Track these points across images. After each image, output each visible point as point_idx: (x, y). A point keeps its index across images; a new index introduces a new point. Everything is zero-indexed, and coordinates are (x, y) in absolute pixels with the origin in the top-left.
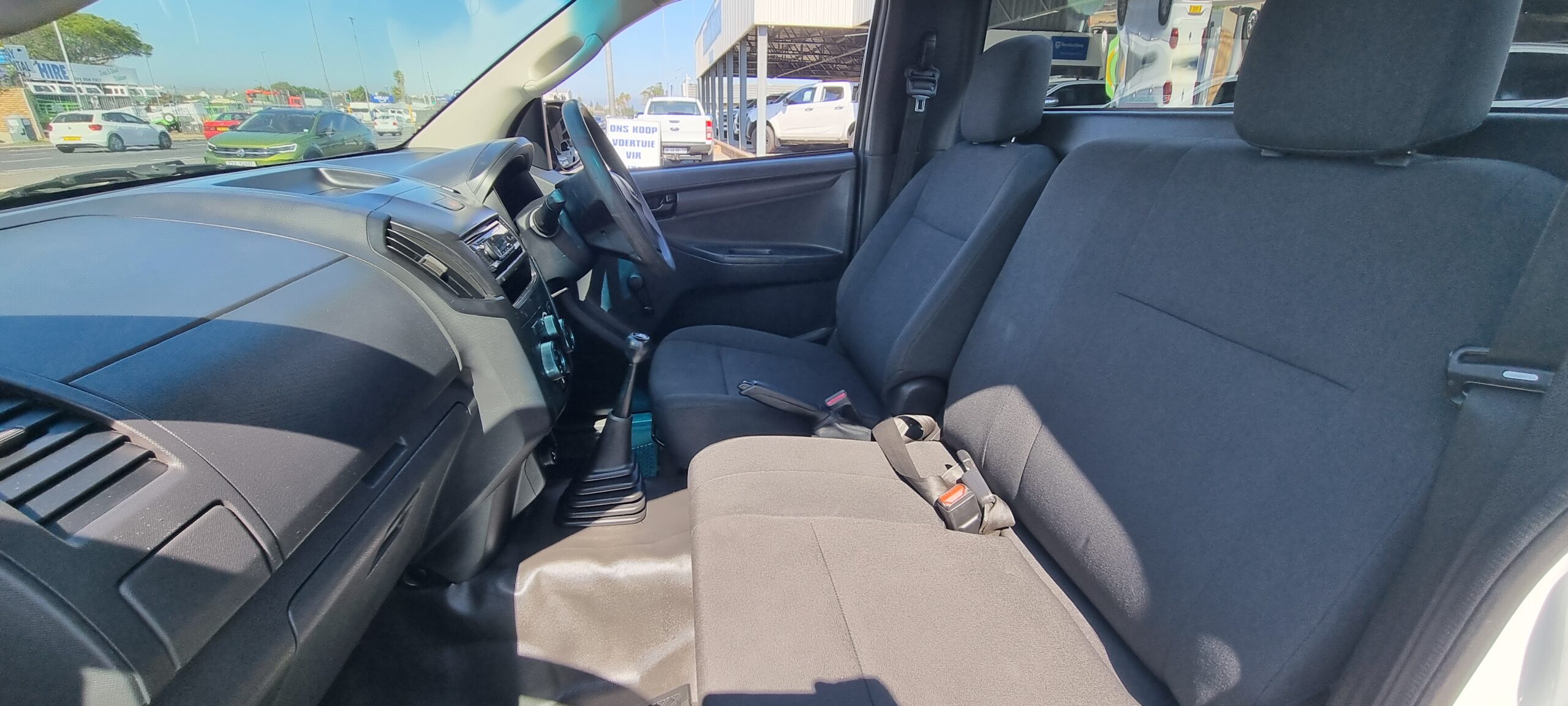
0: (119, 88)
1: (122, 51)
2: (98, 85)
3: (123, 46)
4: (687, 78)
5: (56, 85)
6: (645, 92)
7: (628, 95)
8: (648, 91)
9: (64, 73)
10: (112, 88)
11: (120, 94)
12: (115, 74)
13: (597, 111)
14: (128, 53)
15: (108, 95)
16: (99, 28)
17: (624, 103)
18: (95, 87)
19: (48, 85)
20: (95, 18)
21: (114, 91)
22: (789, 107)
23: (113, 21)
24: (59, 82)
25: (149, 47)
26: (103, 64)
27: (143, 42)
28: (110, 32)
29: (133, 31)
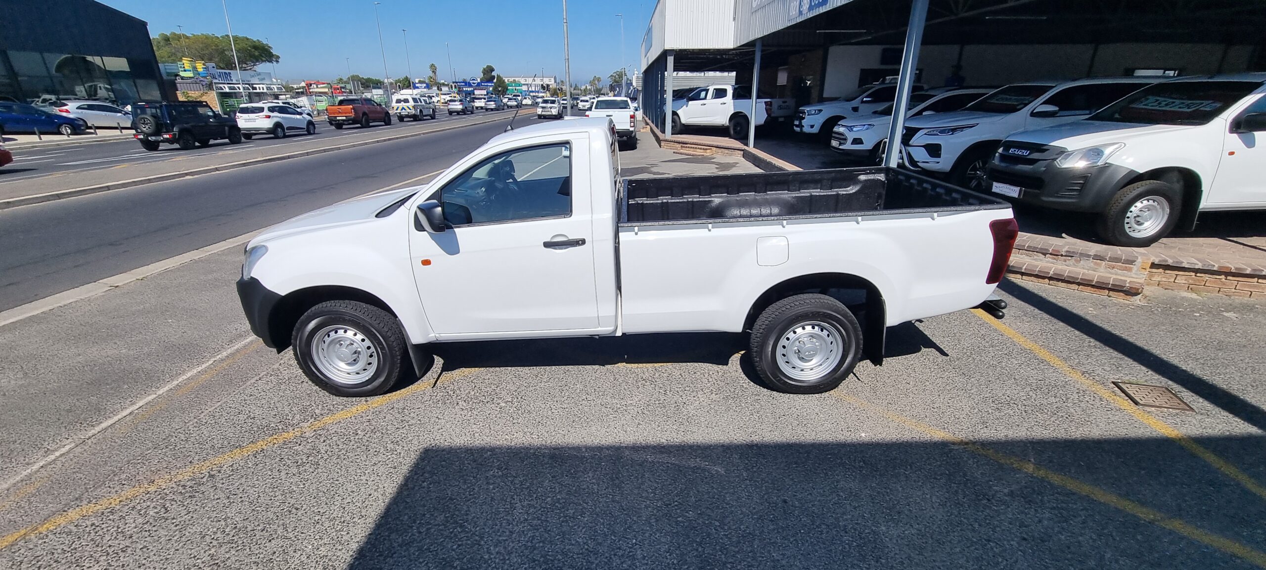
0: (261, 86)
1: (262, 60)
2: (249, 84)
3: (263, 57)
4: (636, 72)
5: (226, 86)
6: (611, 76)
7: (599, 78)
8: (615, 75)
9: (230, 77)
10: (257, 86)
11: (262, 91)
12: (259, 77)
13: (575, 91)
14: (265, 61)
15: (255, 91)
16: (250, 46)
17: (596, 84)
18: (247, 86)
19: (222, 86)
20: (248, 39)
21: (258, 88)
22: (690, 102)
23: (258, 40)
24: (228, 84)
25: (278, 57)
26: (250, 69)
27: (274, 53)
28: (256, 47)
29: (269, 47)
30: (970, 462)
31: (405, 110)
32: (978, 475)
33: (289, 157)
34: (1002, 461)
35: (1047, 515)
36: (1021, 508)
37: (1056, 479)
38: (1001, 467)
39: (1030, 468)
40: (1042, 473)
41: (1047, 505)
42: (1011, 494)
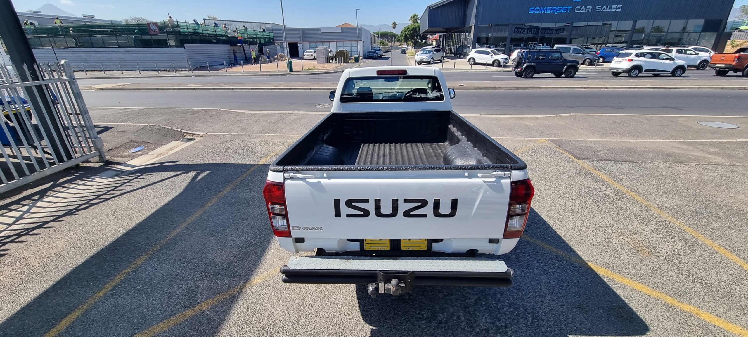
30: (228, 282)
32: (218, 281)
33: (676, 88)
34: (218, 296)
35: (178, 292)
36: (189, 285)
37: (189, 313)
38: (215, 294)
39: (204, 306)
40: (197, 309)
41: (181, 297)
42: (198, 287)
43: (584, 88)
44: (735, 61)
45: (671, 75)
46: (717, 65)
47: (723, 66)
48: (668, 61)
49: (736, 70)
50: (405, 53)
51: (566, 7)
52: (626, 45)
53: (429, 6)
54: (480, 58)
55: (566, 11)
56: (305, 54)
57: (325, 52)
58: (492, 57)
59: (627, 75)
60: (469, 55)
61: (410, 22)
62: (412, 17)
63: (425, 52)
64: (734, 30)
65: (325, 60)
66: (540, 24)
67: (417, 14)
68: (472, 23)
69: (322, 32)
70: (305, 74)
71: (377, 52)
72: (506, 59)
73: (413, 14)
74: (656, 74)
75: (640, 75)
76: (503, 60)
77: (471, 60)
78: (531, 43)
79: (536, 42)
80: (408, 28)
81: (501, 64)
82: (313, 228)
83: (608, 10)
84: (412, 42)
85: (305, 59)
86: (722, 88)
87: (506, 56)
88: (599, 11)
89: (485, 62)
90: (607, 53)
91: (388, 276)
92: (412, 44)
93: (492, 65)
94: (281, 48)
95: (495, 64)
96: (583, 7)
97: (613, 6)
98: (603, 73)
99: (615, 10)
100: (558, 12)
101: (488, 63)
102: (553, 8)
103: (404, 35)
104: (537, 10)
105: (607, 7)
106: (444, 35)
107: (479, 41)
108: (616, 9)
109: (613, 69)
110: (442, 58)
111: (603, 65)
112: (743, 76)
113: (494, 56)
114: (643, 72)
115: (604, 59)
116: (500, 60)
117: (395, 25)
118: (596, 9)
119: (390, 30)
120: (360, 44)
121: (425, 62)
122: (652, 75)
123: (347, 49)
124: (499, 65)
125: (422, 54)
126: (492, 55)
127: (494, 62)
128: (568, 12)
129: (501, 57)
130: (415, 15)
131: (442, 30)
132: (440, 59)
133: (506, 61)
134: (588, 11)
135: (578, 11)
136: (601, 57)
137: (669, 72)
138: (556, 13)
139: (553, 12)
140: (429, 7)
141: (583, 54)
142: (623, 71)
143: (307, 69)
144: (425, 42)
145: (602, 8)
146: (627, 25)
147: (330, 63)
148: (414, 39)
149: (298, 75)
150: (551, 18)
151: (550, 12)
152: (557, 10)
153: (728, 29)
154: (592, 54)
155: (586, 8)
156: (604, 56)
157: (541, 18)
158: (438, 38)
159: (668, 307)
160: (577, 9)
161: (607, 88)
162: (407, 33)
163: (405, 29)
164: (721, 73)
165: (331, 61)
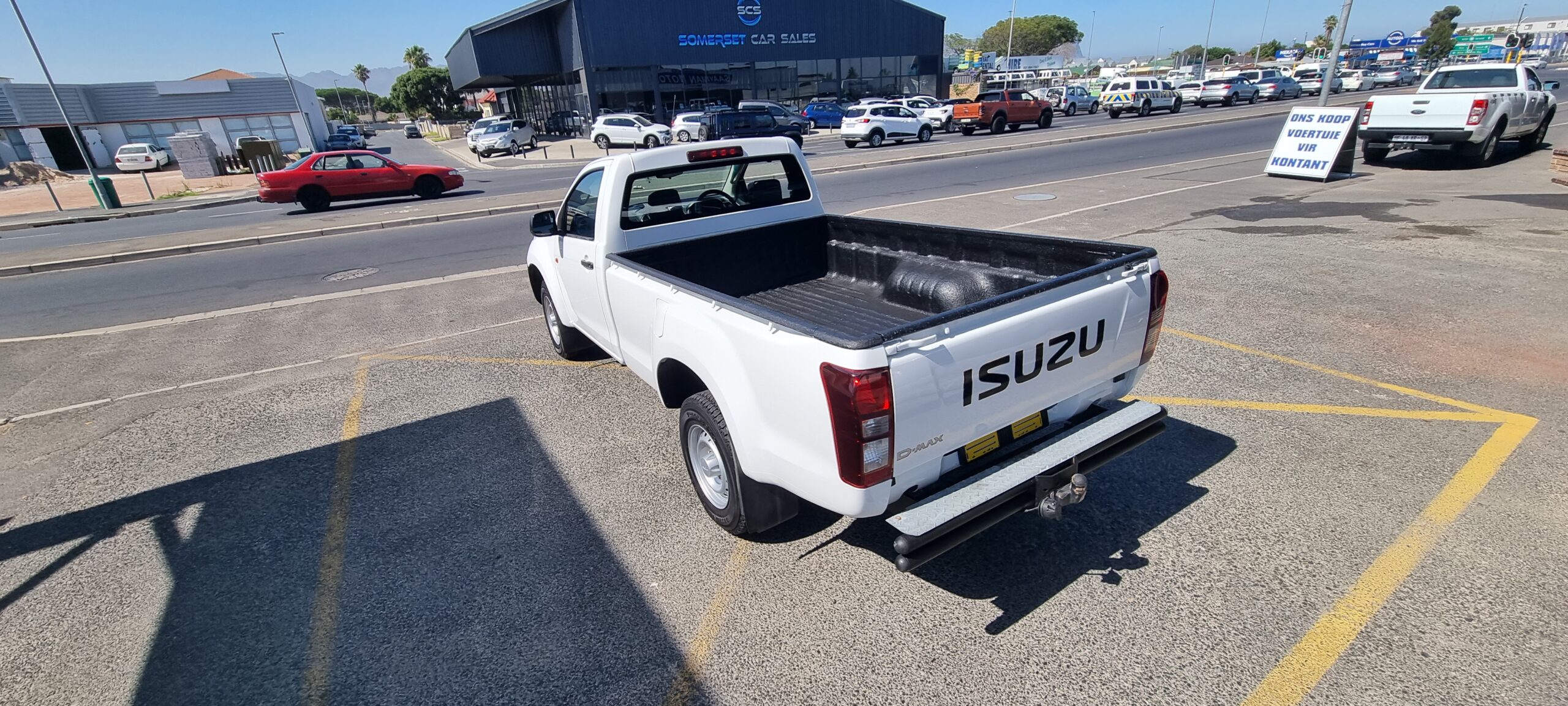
0: (1047, 72)
1: (1061, 41)
2: (1034, 71)
5: (1010, 75)
9: (1019, 64)
10: (1043, 72)
11: (1046, 77)
12: (1049, 61)
14: (1066, 42)
15: (1038, 78)
21: (1043, 75)
24: (1014, 72)
25: (1082, 35)
31: (1120, 100)
33: (943, 157)
43: (836, 170)
44: (981, 113)
45: (918, 139)
46: (963, 121)
47: (969, 120)
48: (910, 120)
49: (982, 125)
50: (419, 136)
51: (737, 36)
52: (836, 98)
53: (470, 29)
54: (617, 134)
55: (738, 43)
56: (117, 156)
57: (202, 145)
58: (640, 131)
59: (868, 144)
60: (593, 129)
61: (407, 63)
62: (408, 54)
63: (491, 130)
64: (952, 71)
65: (209, 167)
66: (703, 65)
67: (419, 47)
68: (578, 63)
69: (161, 93)
70: (176, 210)
71: (351, 137)
72: (668, 133)
73: (411, 47)
74: (900, 139)
75: (884, 142)
76: (663, 135)
77: (601, 140)
78: (694, 100)
79: (704, 99)
80: (409, 79)
81: (662, 142)
82: (931, 443)
83: (798, 42)
84: (427, 109)
85: (125, 172)
86: (989, 151)
87: (665, 128)
88: (786, 42)
89: (632, 142)
90: (817, 112)
91: (1058, 476)
92: (427, 115)
93: (645, 146)
94: (13, 145)
95: (651, 144)
96: (762, 36)
97: (804, 35)
98: (829, 143)
99: (807, 42)
100: (726, 43)
101: (637, 142)
102: (717, 36)
103: (402, 95)
104: (692, 40)
105: (796, 36)
106: (508, 92)
107: (605, 103)
108: (809, 39)
109: (847, 136)
110: (534, 141)
111: (818, 133)
112: (991, 133)
113: (643, 128)
114: (886, 138)
115: (816, 123)
116: (658, 135)
117: (363, 73)
118: (782, 40)
119: (354, 84)
120: (298, 120)
121: (498, 151)
122: (893, 142)
123: (264, 135)
124: (657, 144)
125: (486, 133)
126: (640, 127)
127: (647, 139)
128: (742, 43)
129: (656, 129)
130: (416, 49)
131: (502, 80)
132: (529, 141)
133: (668, 136)
134: (771, 42)
135: (756, 43)
136: (811, 119)
137: (915, 135)
138: (724, 46)
139: (719, 44)
140: (471, 31)
141: (785, 115)
142: (862, 138)
143: (169, 197)
144: (459, 108)
145: (789, 37)
146: (827, 66)
147: (227, 174)
148: (430, 104)
149: (152, 213)
150: (717, 53)
151: (713, 44)
152: (724, 42)
153: (946, 70)
154: (798, 116)
155: (767, 38)
156: (815, 118)
157: (702, 53)
158: (495, 99)
159: (1218, 409)
160: (755, 39)
161: (864, 166)
162: (408, 89)
163: (400, 80)
164: (968, 131)
165: (228, 170)
